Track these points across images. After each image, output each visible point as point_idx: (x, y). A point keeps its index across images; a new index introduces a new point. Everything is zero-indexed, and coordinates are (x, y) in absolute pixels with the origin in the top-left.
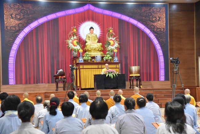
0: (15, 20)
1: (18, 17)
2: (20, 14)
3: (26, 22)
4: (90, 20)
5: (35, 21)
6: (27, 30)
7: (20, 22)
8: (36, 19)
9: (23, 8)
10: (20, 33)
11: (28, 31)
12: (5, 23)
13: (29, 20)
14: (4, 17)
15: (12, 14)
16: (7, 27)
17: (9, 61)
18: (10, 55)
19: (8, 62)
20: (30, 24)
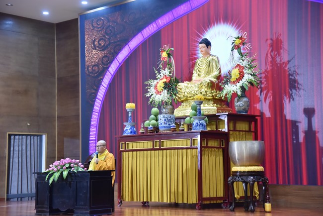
0: (98, 50)
1: (102, 44)
2: (104, 36)
3: (112, 51)
4: (220, 22)
5: (124, 47)
6: (113, 68)
7: (104, 54)
8: (126, 42)
9: (108, 24)
10: (104, 76)
11: (114, 70)
12: (87, 59)
13: (118, 45)
14: (84, 48)
15: (95, 40)
16: (88, 67)
17: (89, 135)
18: (92, 123)
19: (89, 137)
20: (117, 54)
